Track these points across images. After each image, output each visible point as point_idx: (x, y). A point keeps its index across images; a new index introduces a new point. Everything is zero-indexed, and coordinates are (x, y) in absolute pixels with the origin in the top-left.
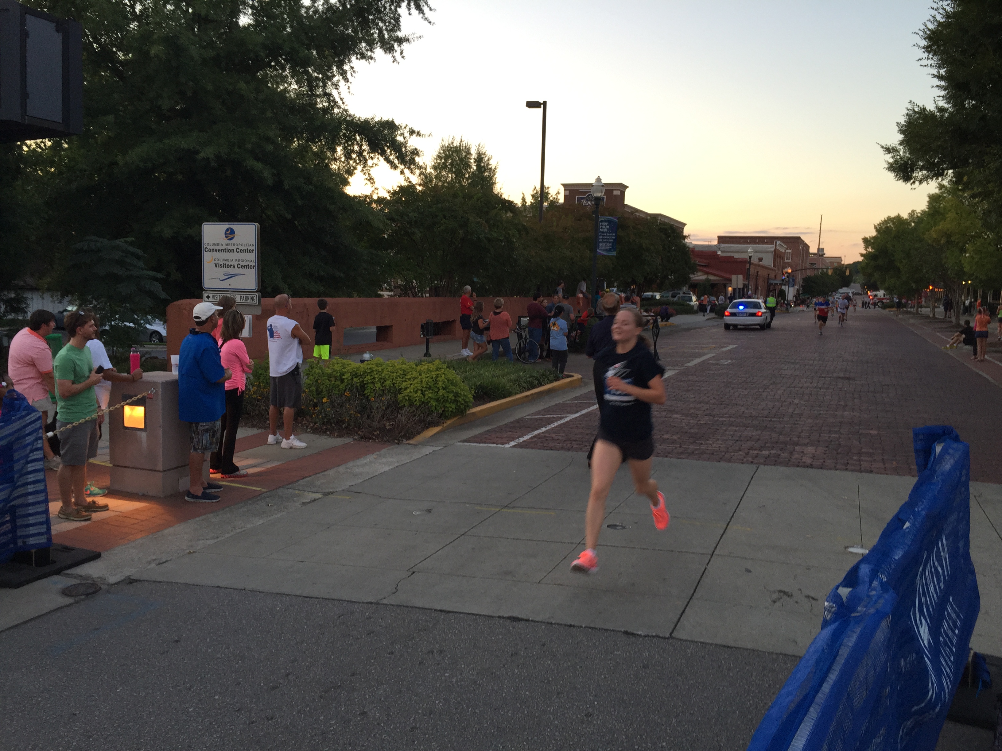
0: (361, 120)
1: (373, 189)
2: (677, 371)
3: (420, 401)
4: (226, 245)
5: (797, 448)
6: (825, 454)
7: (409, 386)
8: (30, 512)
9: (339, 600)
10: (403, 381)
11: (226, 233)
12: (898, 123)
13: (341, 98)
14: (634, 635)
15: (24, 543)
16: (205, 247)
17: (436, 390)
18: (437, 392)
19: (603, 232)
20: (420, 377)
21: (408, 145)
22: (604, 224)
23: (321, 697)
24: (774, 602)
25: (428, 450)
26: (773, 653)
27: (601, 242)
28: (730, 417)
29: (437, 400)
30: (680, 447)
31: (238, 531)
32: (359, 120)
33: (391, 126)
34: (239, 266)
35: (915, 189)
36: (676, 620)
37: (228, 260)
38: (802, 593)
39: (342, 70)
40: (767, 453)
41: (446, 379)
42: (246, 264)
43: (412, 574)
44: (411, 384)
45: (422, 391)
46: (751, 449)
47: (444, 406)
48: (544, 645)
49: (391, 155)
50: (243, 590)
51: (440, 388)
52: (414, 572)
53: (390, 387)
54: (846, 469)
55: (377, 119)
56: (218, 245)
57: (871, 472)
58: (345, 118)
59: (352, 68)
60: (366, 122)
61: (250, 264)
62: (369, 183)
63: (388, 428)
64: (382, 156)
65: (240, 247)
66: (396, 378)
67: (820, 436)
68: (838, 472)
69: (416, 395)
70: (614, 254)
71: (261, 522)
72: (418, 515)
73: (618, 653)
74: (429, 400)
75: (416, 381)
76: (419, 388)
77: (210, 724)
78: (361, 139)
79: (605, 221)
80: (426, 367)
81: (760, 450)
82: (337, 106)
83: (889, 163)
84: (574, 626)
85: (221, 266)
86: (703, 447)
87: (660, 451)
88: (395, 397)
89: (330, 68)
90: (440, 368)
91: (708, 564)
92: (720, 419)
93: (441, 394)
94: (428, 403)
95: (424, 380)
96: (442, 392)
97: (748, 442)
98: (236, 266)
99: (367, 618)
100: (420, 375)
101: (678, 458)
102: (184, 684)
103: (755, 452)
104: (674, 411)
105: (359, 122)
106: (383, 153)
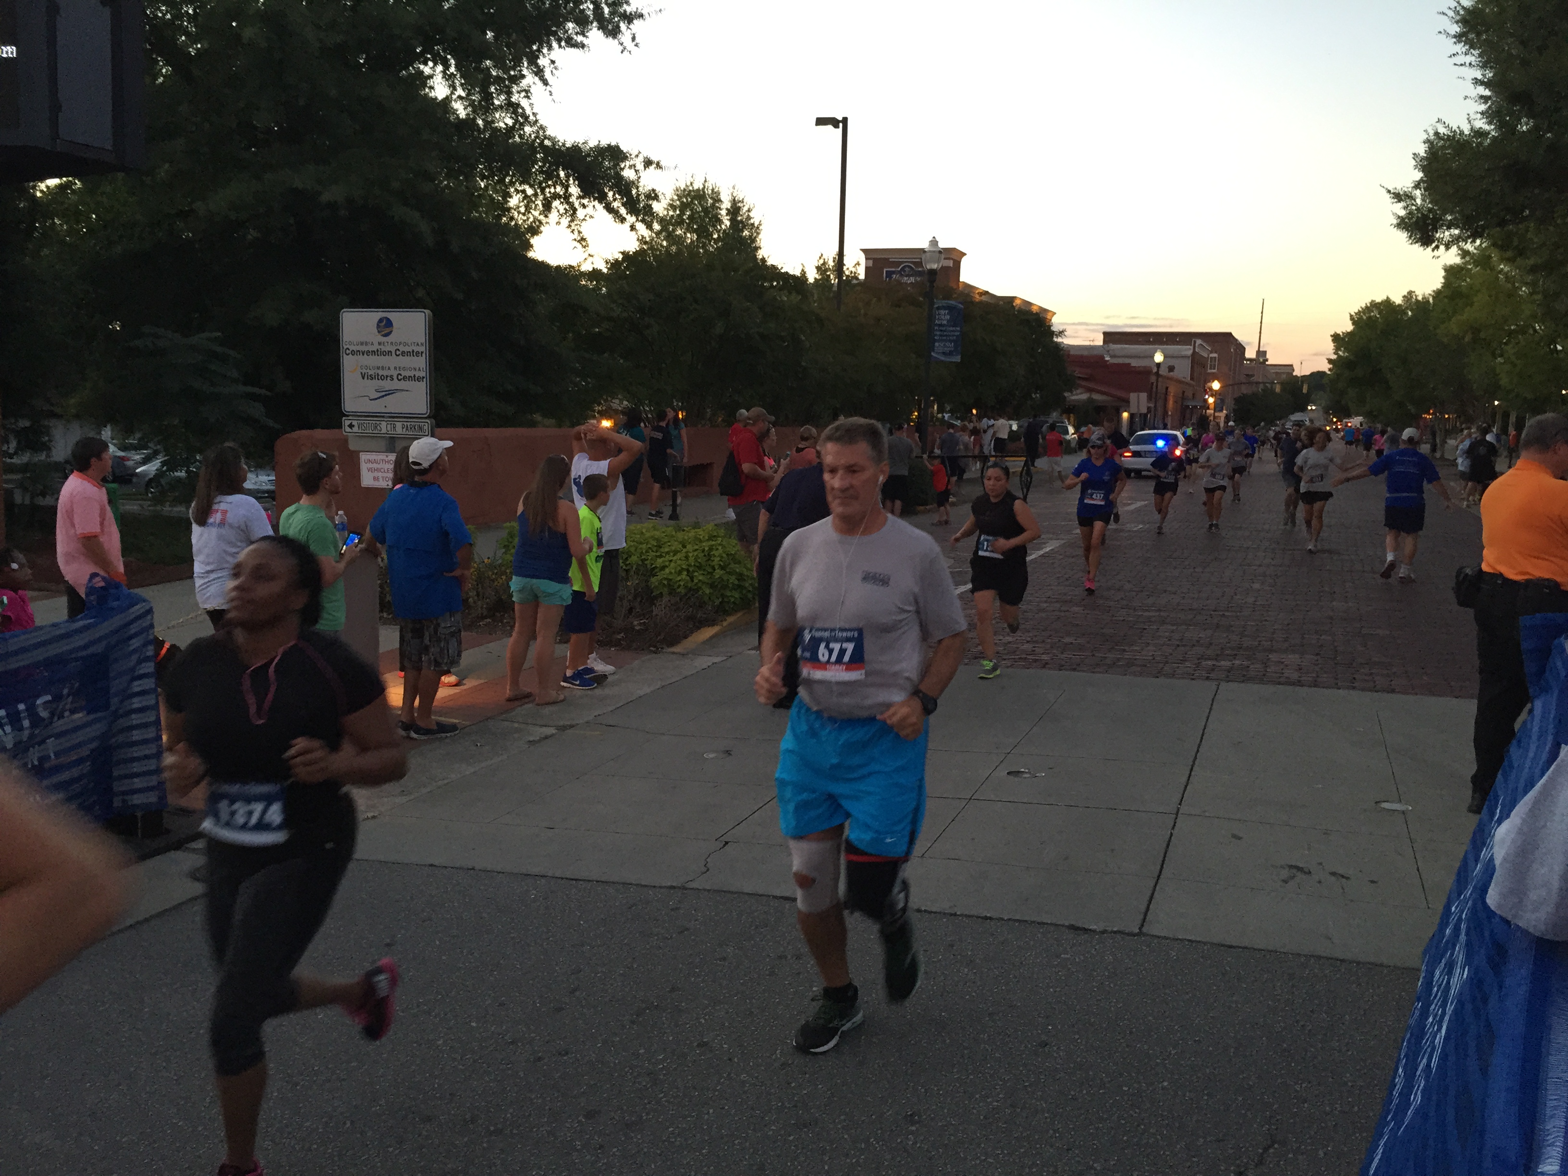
0: (567, 146)
1: (586, 255)
2: (1063, 542)
3: (686, 587)
4: (380, 344)
5: (1273, 657)
6: (1315, 665)
7: (667, 564)
8: (135, 755)
9: (624, 884)
10: (657, 556)
11: (378, 327)
12: (1414, 154)
13: (533, 114)
14: (1086, 930)
15: (124, 801)
16: (345, 347)
17: (710, 570)
18: (711, 573)
19: (941, 325)
20: (684, 550)
21: (640, 184)
22: (942, 312)
23: (633, 1022)
24: (1285, 881)
25: (703, 662)
26: (1299, 955)
27: (939, 341)
28: (1160, 610)
29: (712, 586)
30: (1093, 655)
31: (440, 783)
32: (564, 145)
33: (615, 154)
34: (400, 377)
35: (1438, 257)
36: (1143, 908)
37: (383, 368)
38: (1324, 869)
39: (537, 66)
40: (1228, 664)
41: (725, 552)
42: (411, 374)
43: (724, 846)
44: (671, 561)
45: (688, 571)
46: (1202, 657)
47: (723, 595)
48: (952, 946)
49: (615, 200)
50: (471, 869)
51: (716, 567)
52: (727, 843)
53: (638, 565)
54: (1354, 688)
55: (592, 144)
56: (366, 344)
57: (1393, 691)
58: (543, 141)
59: (553, 62)
60: (576, 149)
61: (418, 374)
62: (578, 245)
63: (637, 628)
64: (600, 202)
65: (402, 348)
66: (647, 552)
67: (1303, 638)
68: (1341, 691)
69: (679, 578)
70: (957, 359)
71: (472, 770)
72: (712, 758)
73: (1066, 956)
74: (700, 585)
75: (679, 556)
76: (684, 567)
77: (474, 1061)
78: (567, 176)
79: (944, 308)
80: (692, 534)
81: (1216, 659)
82: (529, 122)
83: (1399, 217)
84: (991, 918)
85: (371, 378)
86: (1127, 655)
87: (1063, 663)
88: (647, 581)
89: (518, 63)
90: (715, 536)
91: (1173, 828)
92: (1147, 614)
93: (717, 576)
94: (697, 590)
95: (690, 555)
96: (718, 573)
97: (1194, 648)
98: (395, 377)
99: (672, 910)
100: (684, 547)
101: (1094, 672)
102: (418, 1006)
103: (1210, 663)
104: (1071, 602)
105: (563, 148)
106: (602, 198)
